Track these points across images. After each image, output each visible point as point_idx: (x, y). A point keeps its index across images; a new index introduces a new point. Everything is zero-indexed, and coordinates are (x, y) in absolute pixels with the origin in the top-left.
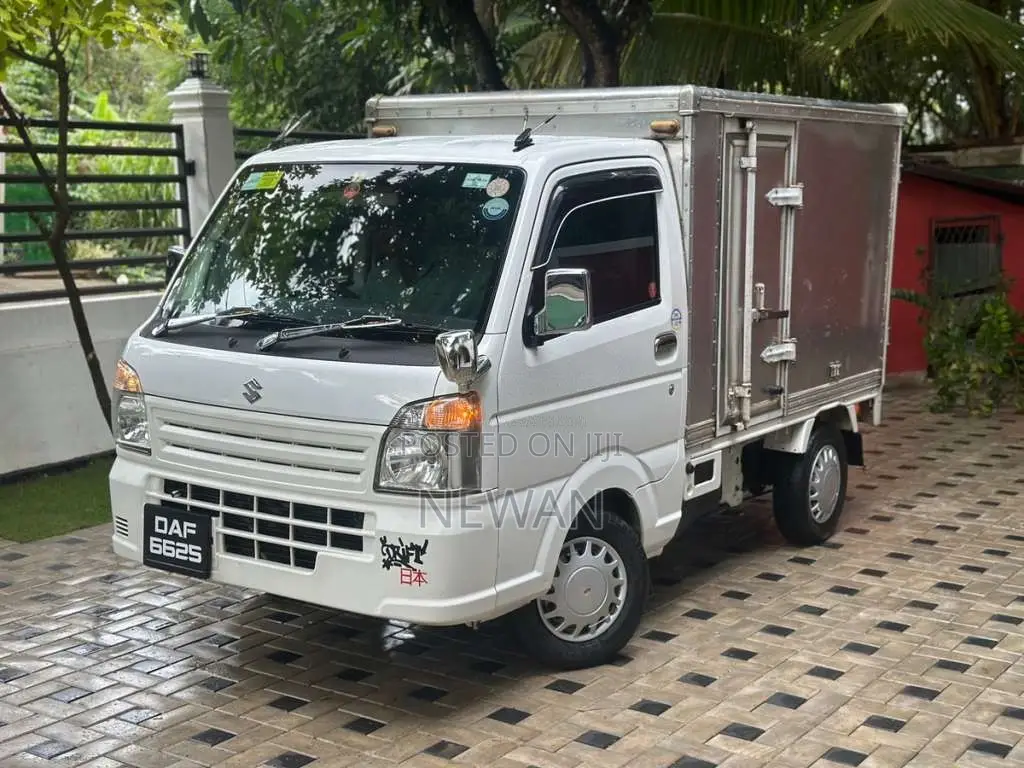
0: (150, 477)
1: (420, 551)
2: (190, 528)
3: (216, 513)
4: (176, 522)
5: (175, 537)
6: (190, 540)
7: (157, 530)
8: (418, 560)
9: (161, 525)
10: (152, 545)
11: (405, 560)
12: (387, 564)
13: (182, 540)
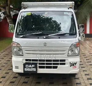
0: (23, 59)
1: (76, 63)
2: (33, 66)
3: (38, 63)
4: (30, 65)
5: (30, 68)
6: (33, 67)
7: (26, 67)
8: (75, 65)
9: (27, 66)
10: (25, 69)
11: (73, 65)
12: (71, 66)
13: (32, 68)
